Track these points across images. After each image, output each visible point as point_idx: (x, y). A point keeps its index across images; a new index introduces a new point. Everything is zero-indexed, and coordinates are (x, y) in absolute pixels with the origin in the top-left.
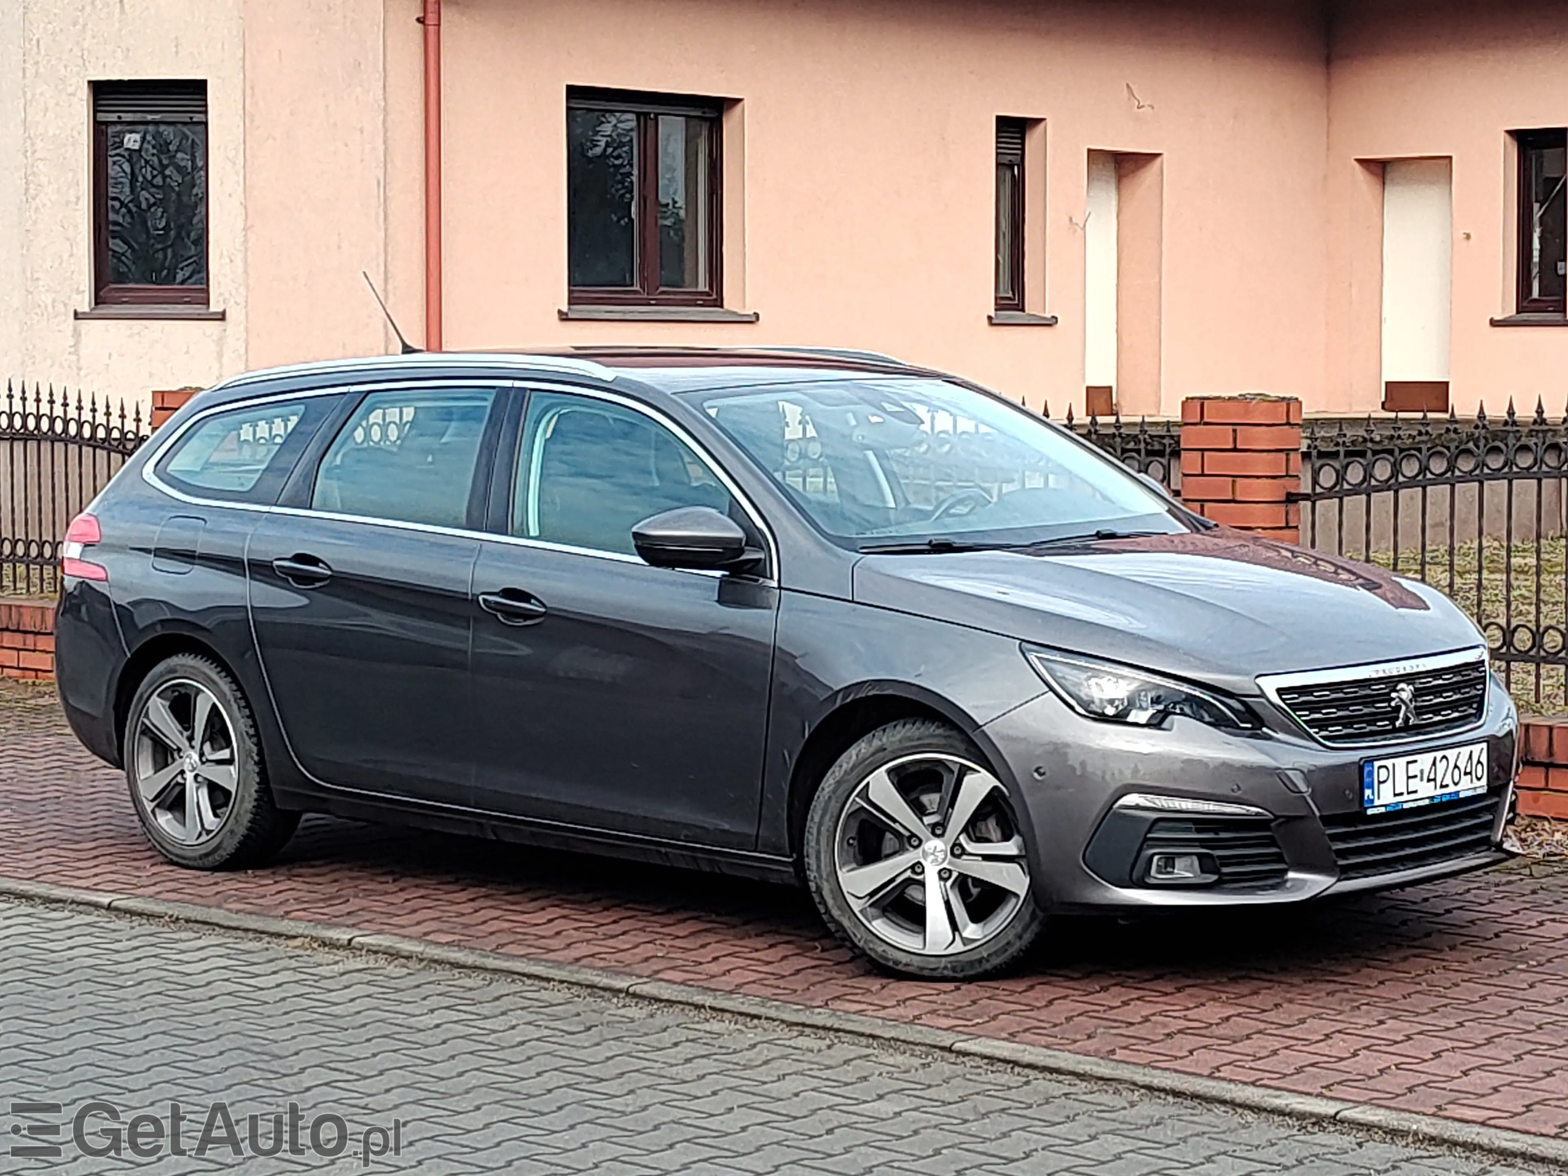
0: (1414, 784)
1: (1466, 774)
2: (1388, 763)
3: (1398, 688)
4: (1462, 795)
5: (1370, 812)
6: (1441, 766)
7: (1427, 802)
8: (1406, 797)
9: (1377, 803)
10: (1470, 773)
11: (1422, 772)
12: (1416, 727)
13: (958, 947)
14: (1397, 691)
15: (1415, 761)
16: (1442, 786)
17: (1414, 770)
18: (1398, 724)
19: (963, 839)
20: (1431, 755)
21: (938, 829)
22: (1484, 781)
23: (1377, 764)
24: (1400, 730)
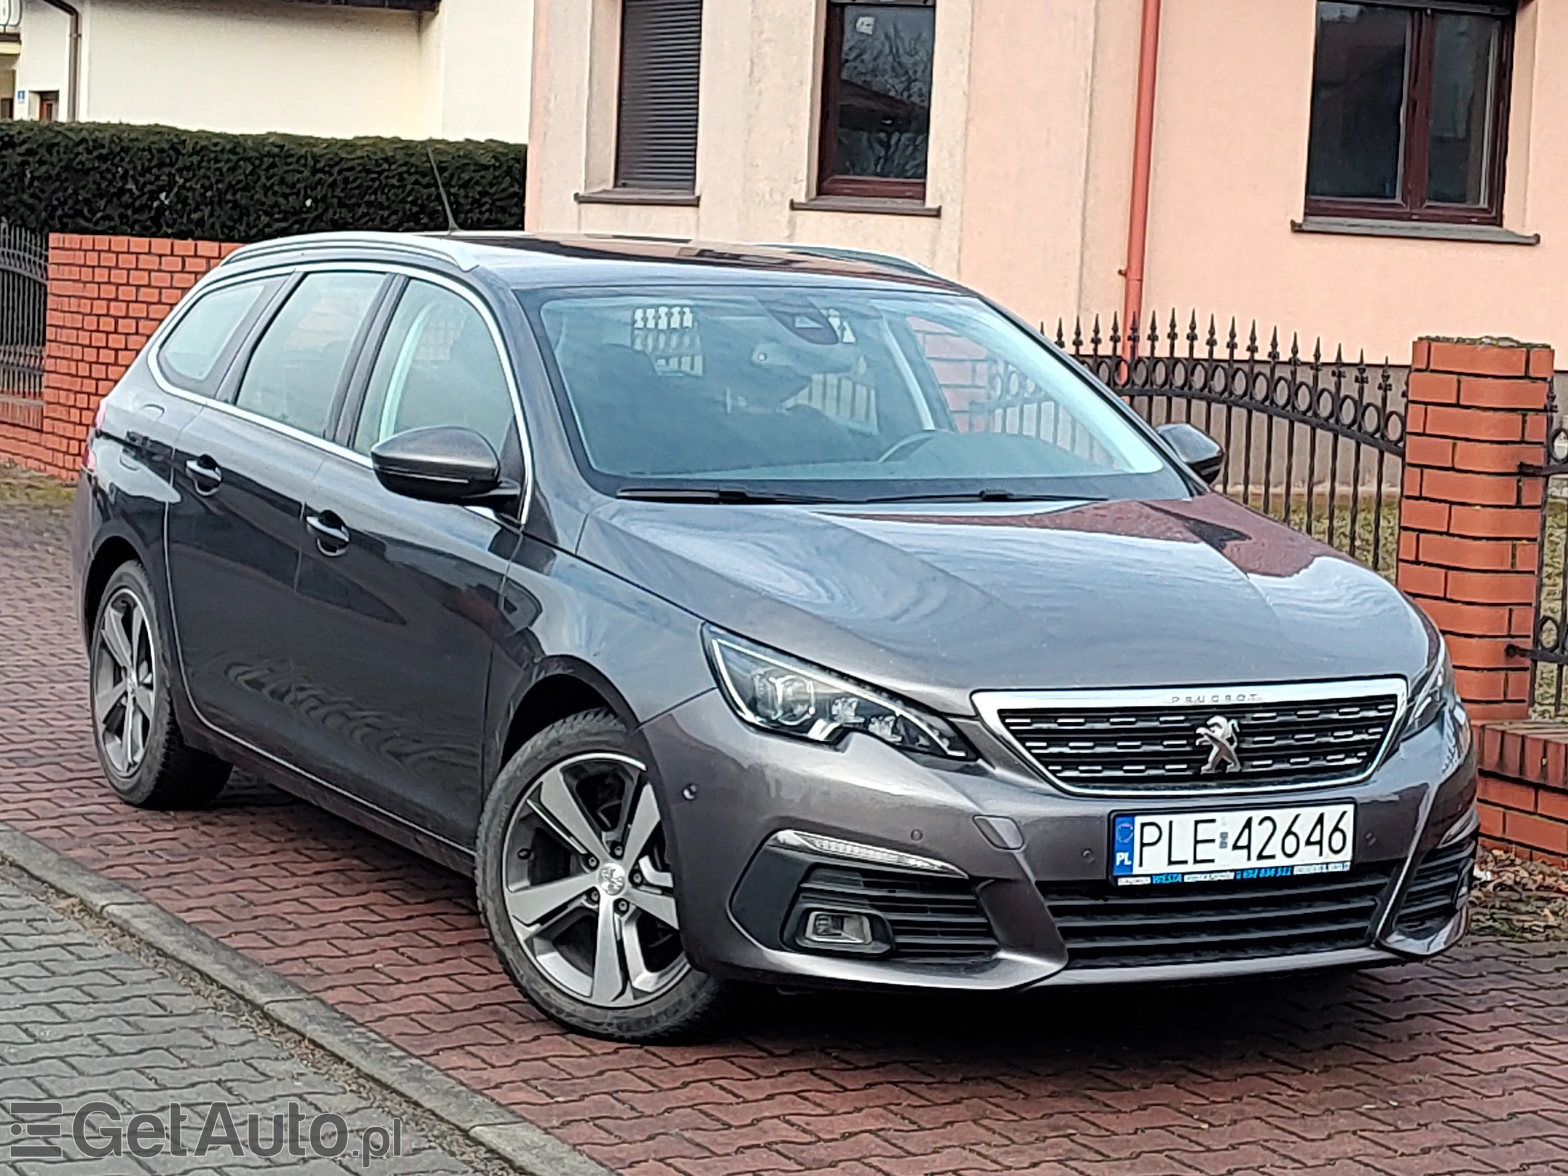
0: (1204, 852)
1: (1308, 843)
2: (1163, 820)
3: (1210, 722)
5: (1122, 882)
6: (1260, 833)
7: (1231, 876)
8: (1191, 867)
9: (1136, 870)
10: (1320, 842)
11: (1224, 836)
12: (1233, 776)
13: (628, 999)
14: (1208, 727)
15: (1213, 821)
16: (1260, 857)
17: (1204, 832)
18: (1205, 769)
19: (645, 864)
20: (1245, 815)
21: (616, 849)
22: (1347, 854)
23: (1139, 820)
24: (1208, 777)
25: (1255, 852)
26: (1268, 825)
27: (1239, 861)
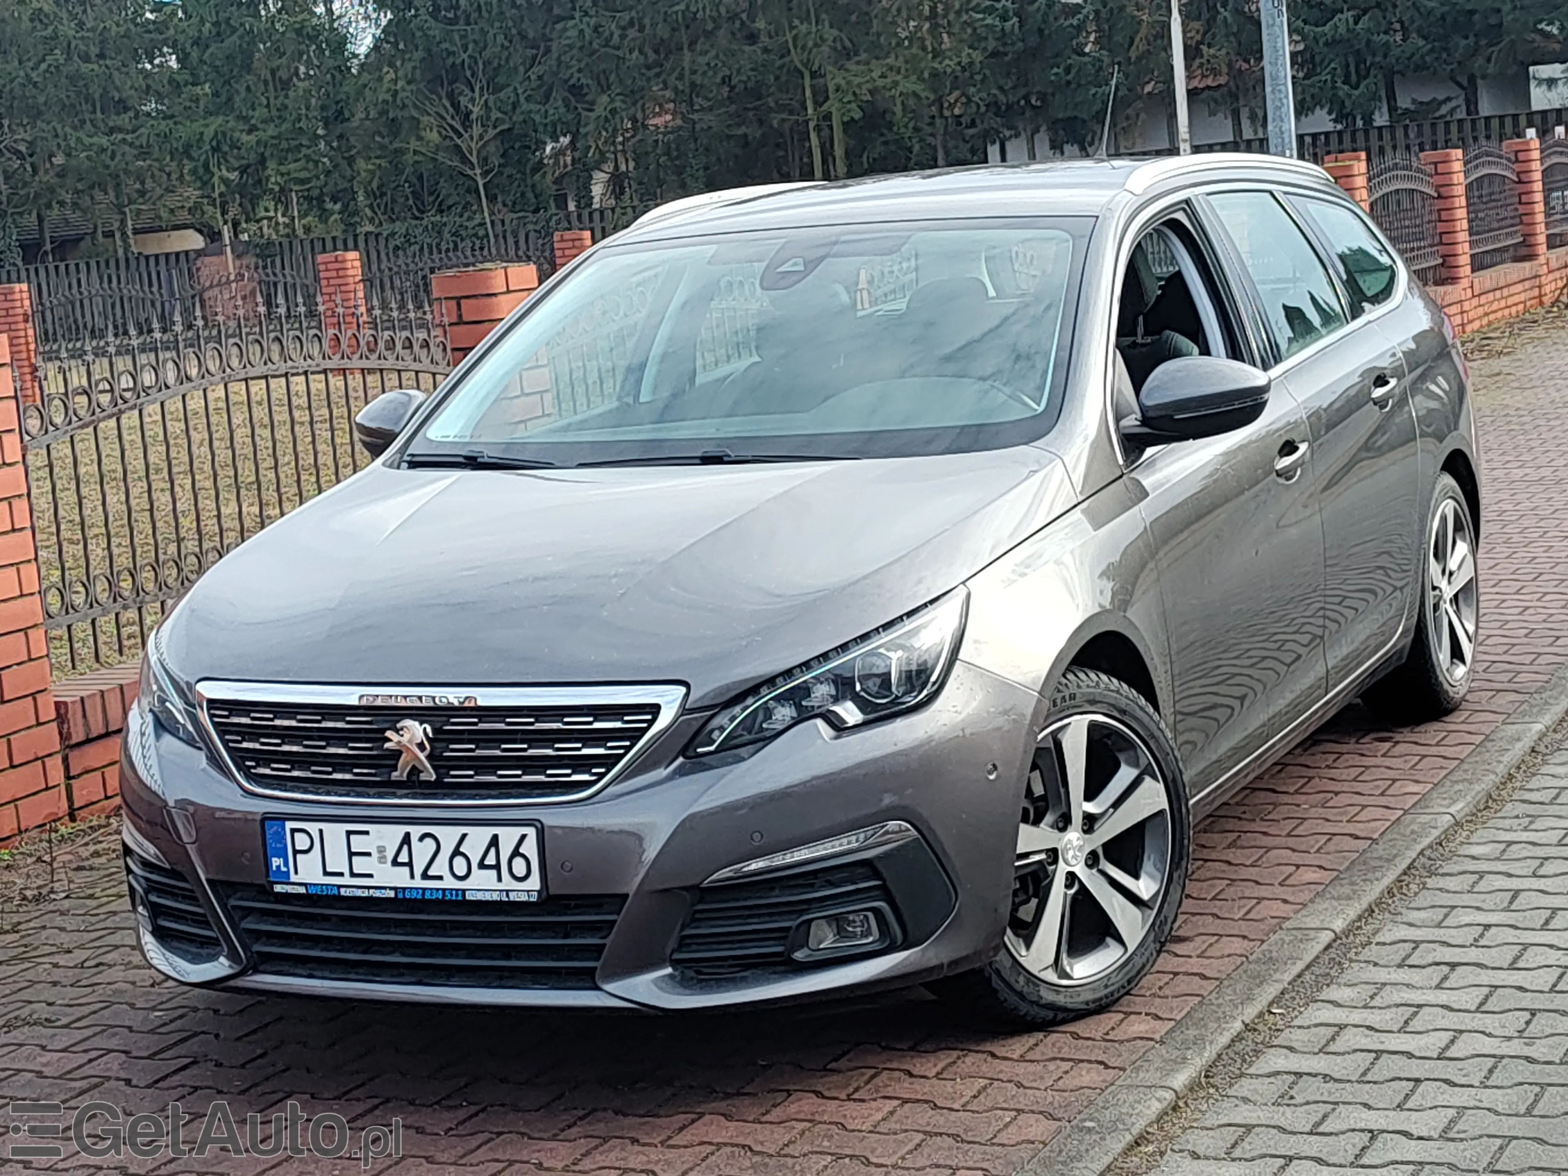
1: (482, 865)
2: (313, 828)
3: (399, 725)
4: (469, 896)
5: (278, 888)
8: (347, 880)
9: (293, 878)
10: (497, 867)
11: (381, 850)
14: (397, 731)
15: (367, 833)
16: (425, 876)
18: (395, 775)
22: (534, 883)
23: (290, 825)
25: (418, 870)
26: (430, 843)
27: (400, 878)
